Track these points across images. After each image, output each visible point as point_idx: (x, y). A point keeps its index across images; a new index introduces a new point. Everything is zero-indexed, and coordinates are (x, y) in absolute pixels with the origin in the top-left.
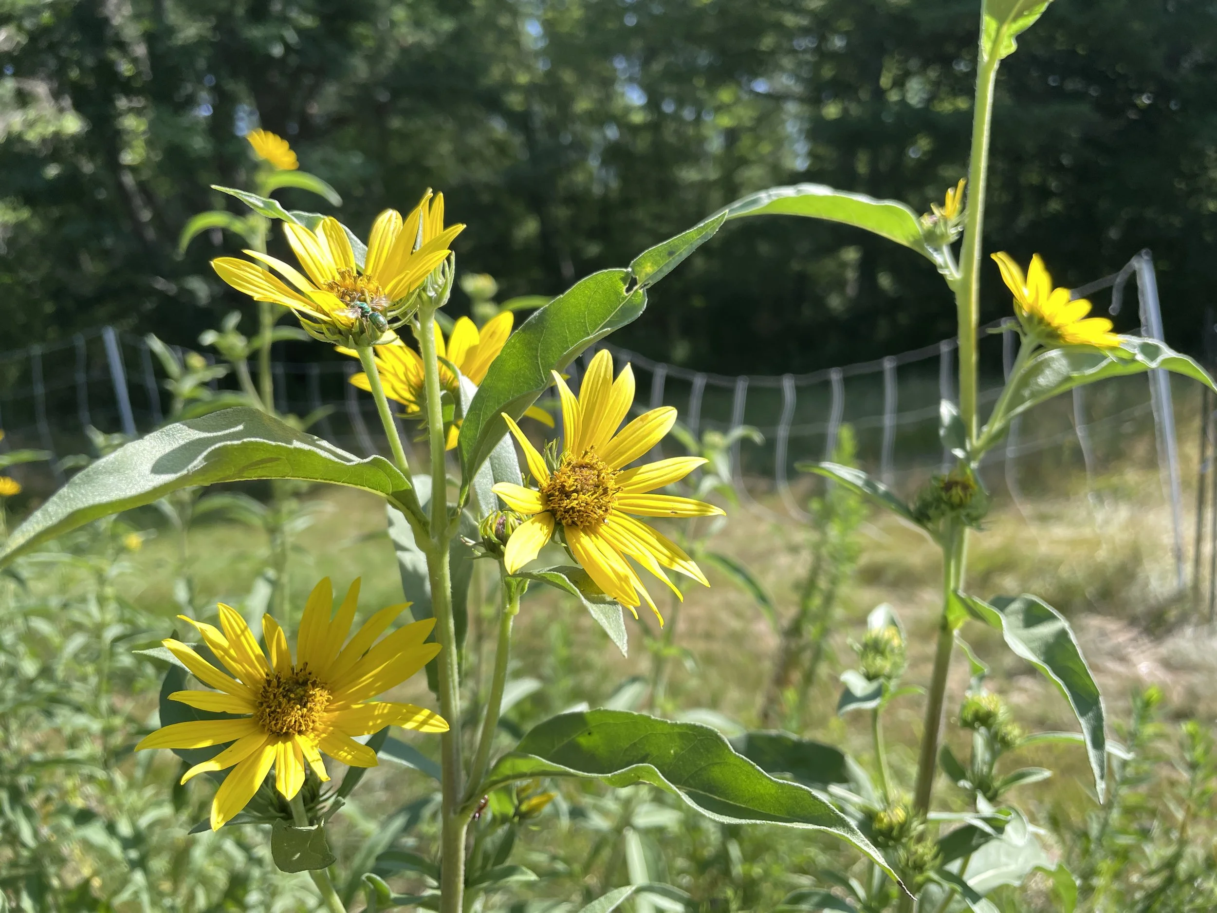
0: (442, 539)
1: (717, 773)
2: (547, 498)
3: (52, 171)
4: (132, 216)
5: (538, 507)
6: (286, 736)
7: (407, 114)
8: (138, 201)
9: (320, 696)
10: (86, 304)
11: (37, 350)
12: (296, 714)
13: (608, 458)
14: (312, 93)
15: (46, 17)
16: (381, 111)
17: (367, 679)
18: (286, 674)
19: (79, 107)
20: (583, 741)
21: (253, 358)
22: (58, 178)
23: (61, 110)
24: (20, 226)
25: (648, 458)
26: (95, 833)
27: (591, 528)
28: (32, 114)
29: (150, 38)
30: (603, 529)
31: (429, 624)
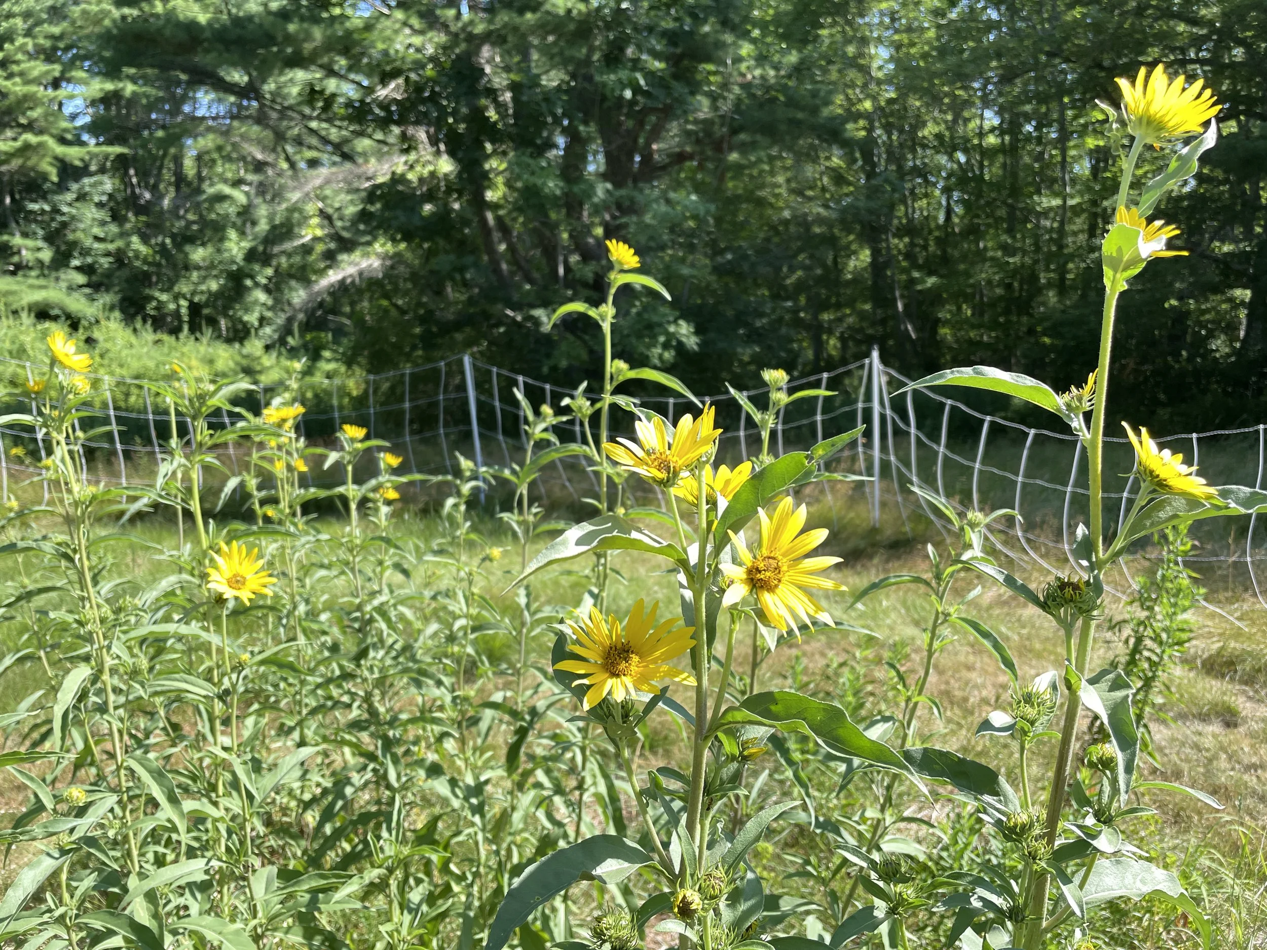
0: (702, 586)
1: (841, 732)
2: (750, 572)
3: (428, 208)
4: (491, 250)
5: (744, 576)
6: (618, 676)
7: (744, 148)
8: (496, 235)
9: (635, 658)
10: (449, 328)
11: (408, 369)
12: (623, 665)
13: (784, 555)
14: (656, 134)
15: (429, 71)
16: (719, 147)
17: (658, 654)
18: (619, 646)
19: (452, 153)
20: (773, 708)
21: (595, 418)
22: (433, 214)
23: (438, 153)
24: (397, 255)
25: (808, 555)
26: (441, 786)
27: (771, 589)
28: (413, 156)
29: (514, 87)
30: (778, 591)
31: (692, 630)
